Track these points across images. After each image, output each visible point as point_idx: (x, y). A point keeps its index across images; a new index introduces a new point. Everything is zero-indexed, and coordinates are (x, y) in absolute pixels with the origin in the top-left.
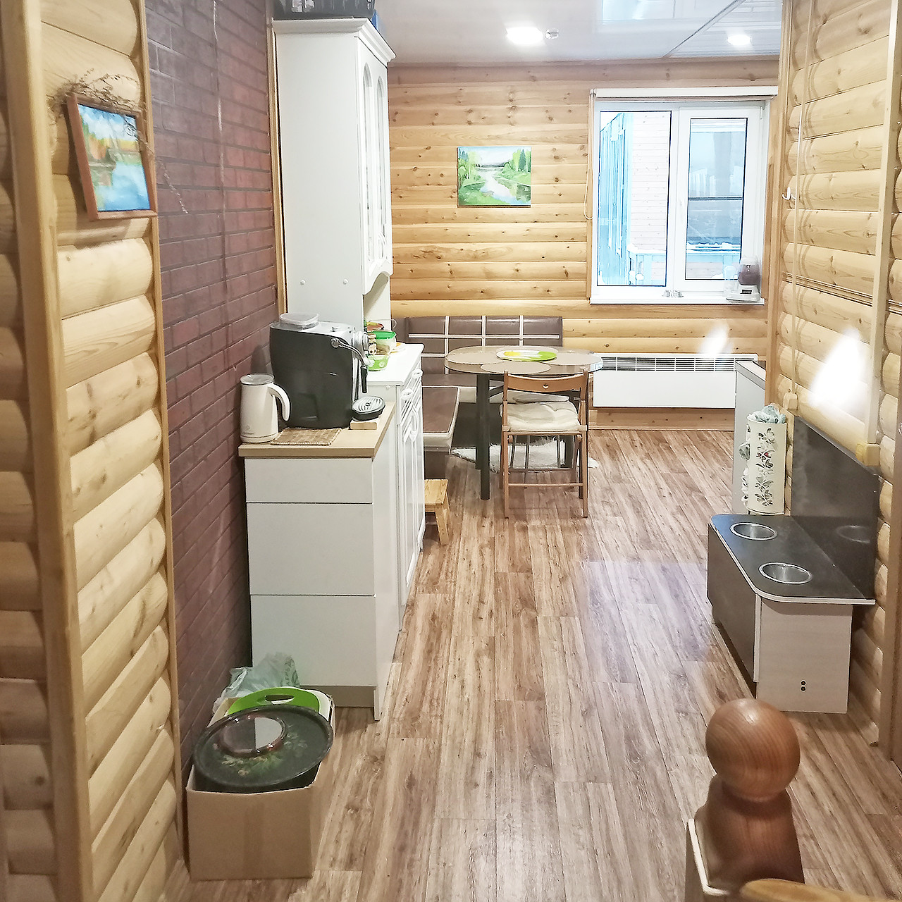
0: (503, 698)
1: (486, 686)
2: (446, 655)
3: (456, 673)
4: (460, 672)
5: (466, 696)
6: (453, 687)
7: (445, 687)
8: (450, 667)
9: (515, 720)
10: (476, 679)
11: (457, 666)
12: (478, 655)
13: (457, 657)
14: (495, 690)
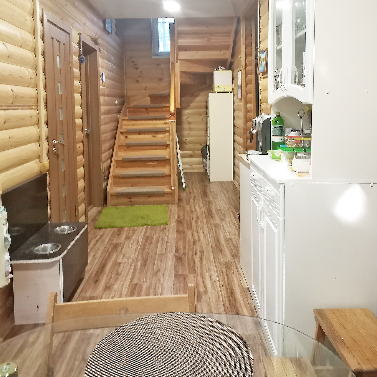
0: (192, 275)
1: (200, 279)
2: (223, 291)
3: (215, 283)
4: (213, 284)
5: (208, 274)
6: (215, 277)
7: (218, 278)
8: (218, 286)
9: (187, 268)
10: (205, 281)
11: (215, 286)
12: (206, 292)
13: (216, 291)
14: (196, 277)
